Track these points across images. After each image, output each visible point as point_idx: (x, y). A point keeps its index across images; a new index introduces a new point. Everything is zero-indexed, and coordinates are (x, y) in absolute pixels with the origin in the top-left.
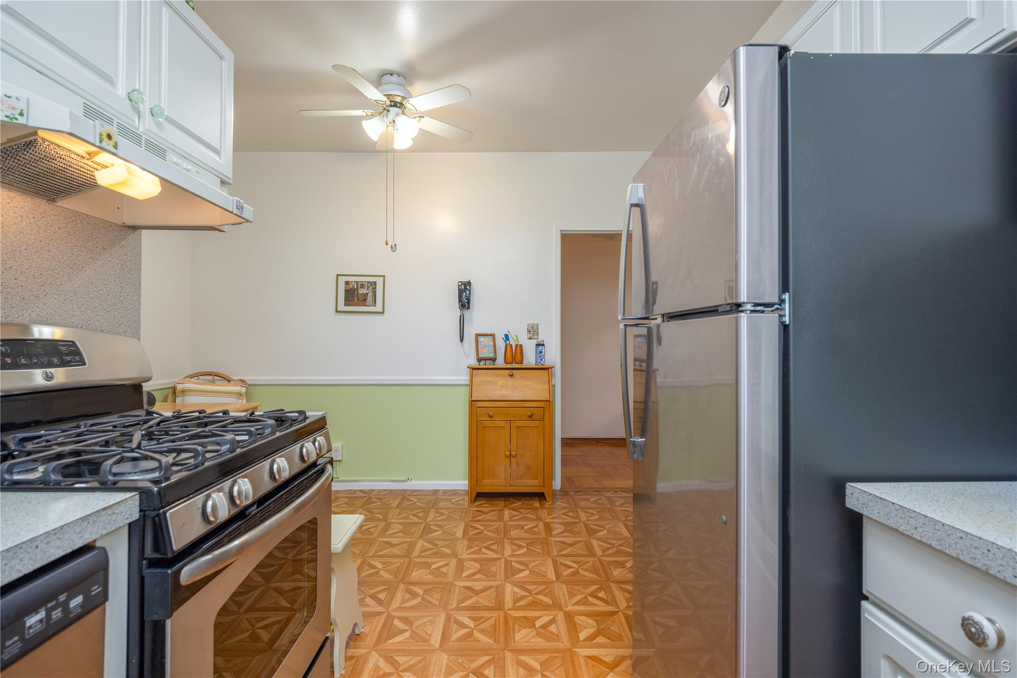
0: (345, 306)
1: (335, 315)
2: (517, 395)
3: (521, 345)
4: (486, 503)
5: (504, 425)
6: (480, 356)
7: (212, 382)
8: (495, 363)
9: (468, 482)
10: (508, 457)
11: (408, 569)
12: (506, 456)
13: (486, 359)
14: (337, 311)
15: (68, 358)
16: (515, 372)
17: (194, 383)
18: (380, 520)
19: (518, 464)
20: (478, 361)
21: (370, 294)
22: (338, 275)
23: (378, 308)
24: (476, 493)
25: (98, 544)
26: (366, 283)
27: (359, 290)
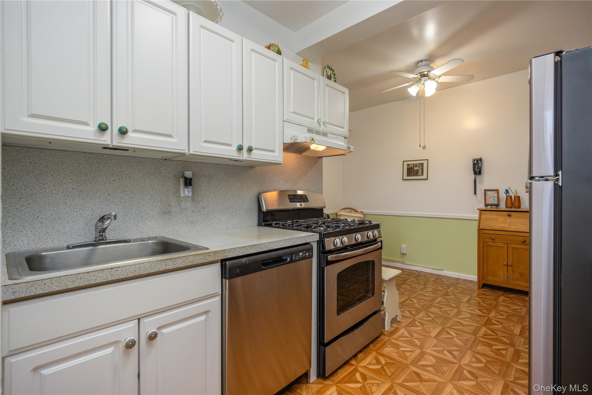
0: (407, 176)
1: (402, 181)
2: (513, 228)
3: (519, 197)
4: (490, 291)
5: (502, 246)
6: (487, 203)
7: (350, 212)
8: (498, 207)
9: (477, 277)
10: (506, 265)
11: (429, 307)
12: (504, 265)
13: (491, 205)
14: (403, 179)
15: (305, 200)
16: (511, 213)
17: (344, 212)
18: (422, 284)
19: (513, 271)
20: (485, 206)
21: (420, 170)
22: (404, 161)
23: (425, 176)
24: (482, 284)
25: (311, 243)
26: (418, 164)
27: (414, 168)
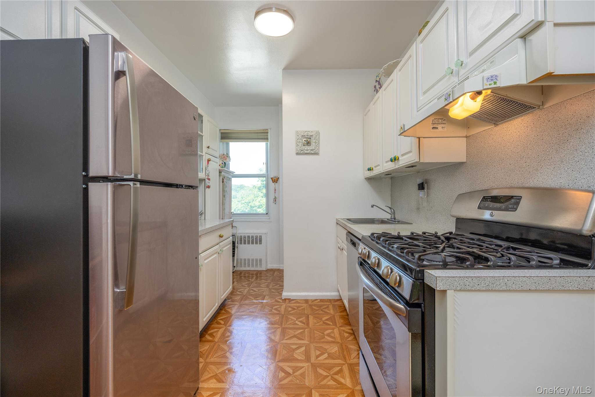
15: (511, 206)
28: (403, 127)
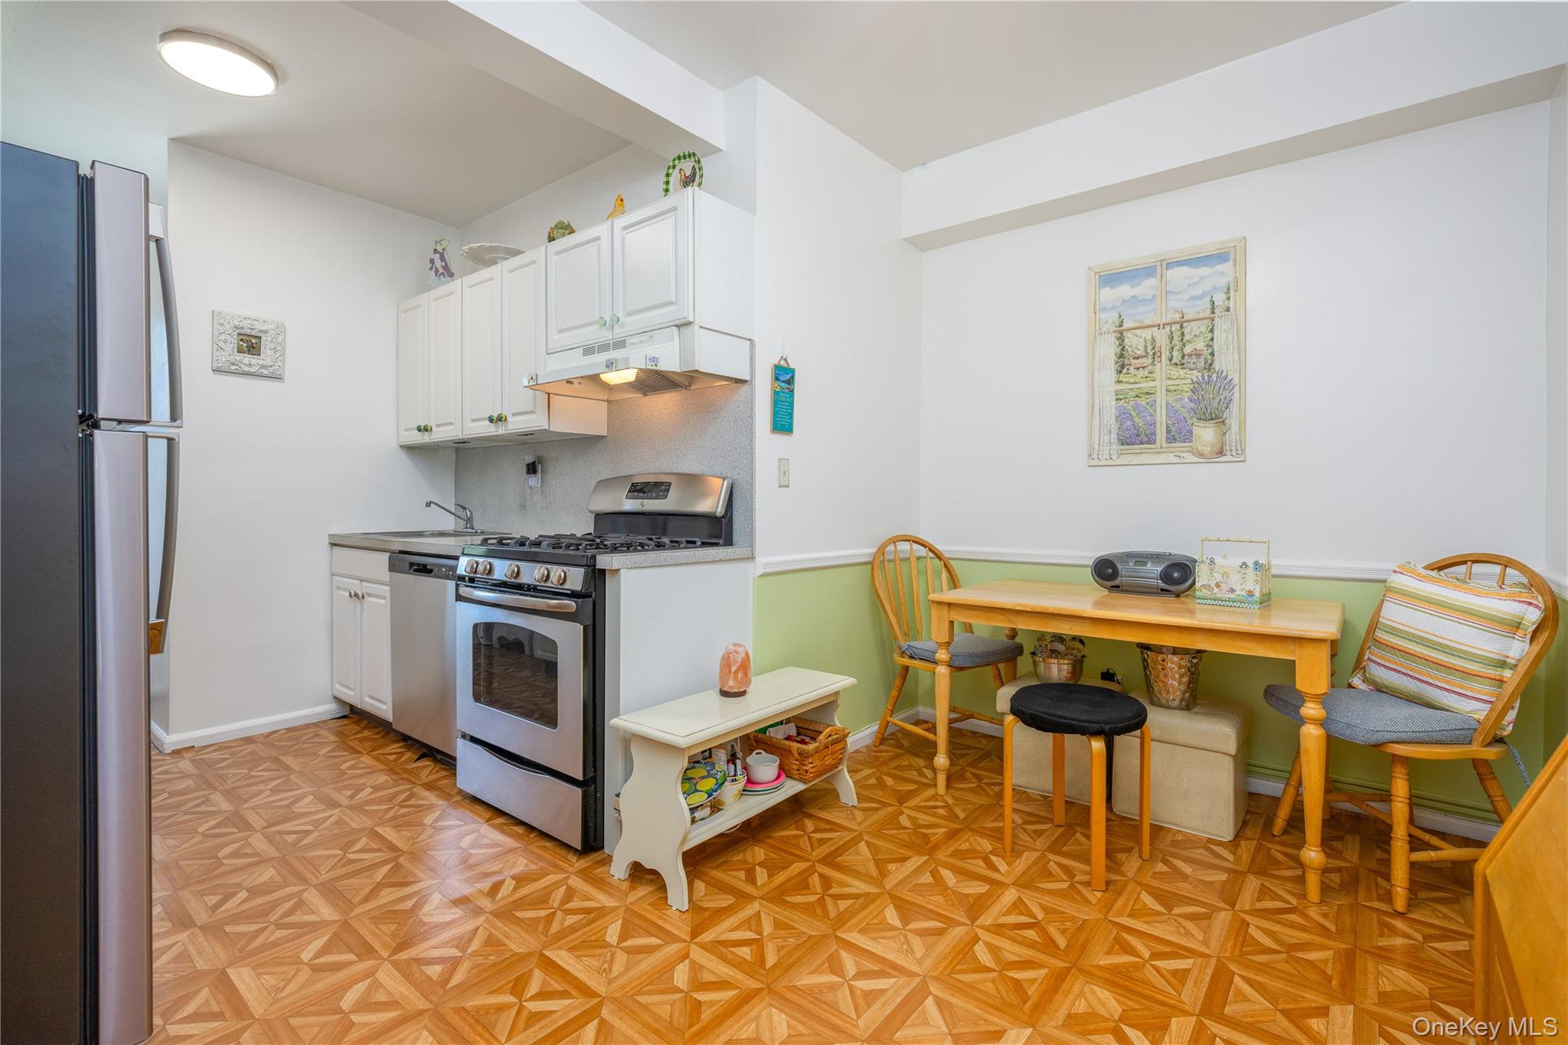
15: (661, 494)
28: (534, 377)
